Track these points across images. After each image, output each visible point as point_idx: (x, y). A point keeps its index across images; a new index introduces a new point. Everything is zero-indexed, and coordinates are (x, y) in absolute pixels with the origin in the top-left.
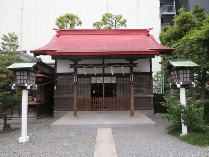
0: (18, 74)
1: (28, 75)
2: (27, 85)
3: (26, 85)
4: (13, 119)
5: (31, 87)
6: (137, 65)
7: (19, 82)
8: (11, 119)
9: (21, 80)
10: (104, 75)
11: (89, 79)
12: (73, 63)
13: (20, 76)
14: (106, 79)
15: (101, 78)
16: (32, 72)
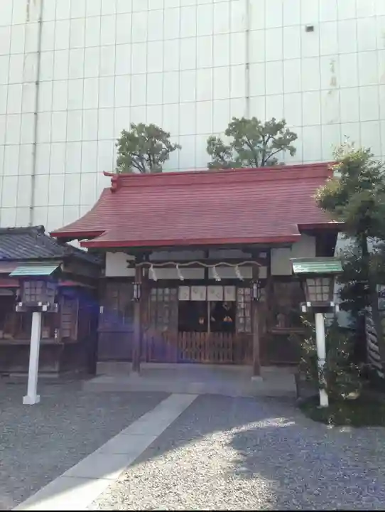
0: (27, 284)
1: (44, 287)
2: (43, 304)
3: (40, 304)
5: (48, 308)
7: (27, 299)
8: (8, 376)
9: (31, 295)
10: (207, 282)
11: (174, 291)
12: (133, 258)
13: (31, 288)
14: (213, 292)
15: (202, 289)
16: (51, 282)
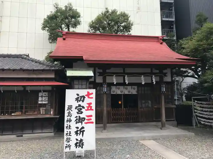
4: (24, 135)
6: (167, 75)
12: (101, 71)
15: (122, 88)
